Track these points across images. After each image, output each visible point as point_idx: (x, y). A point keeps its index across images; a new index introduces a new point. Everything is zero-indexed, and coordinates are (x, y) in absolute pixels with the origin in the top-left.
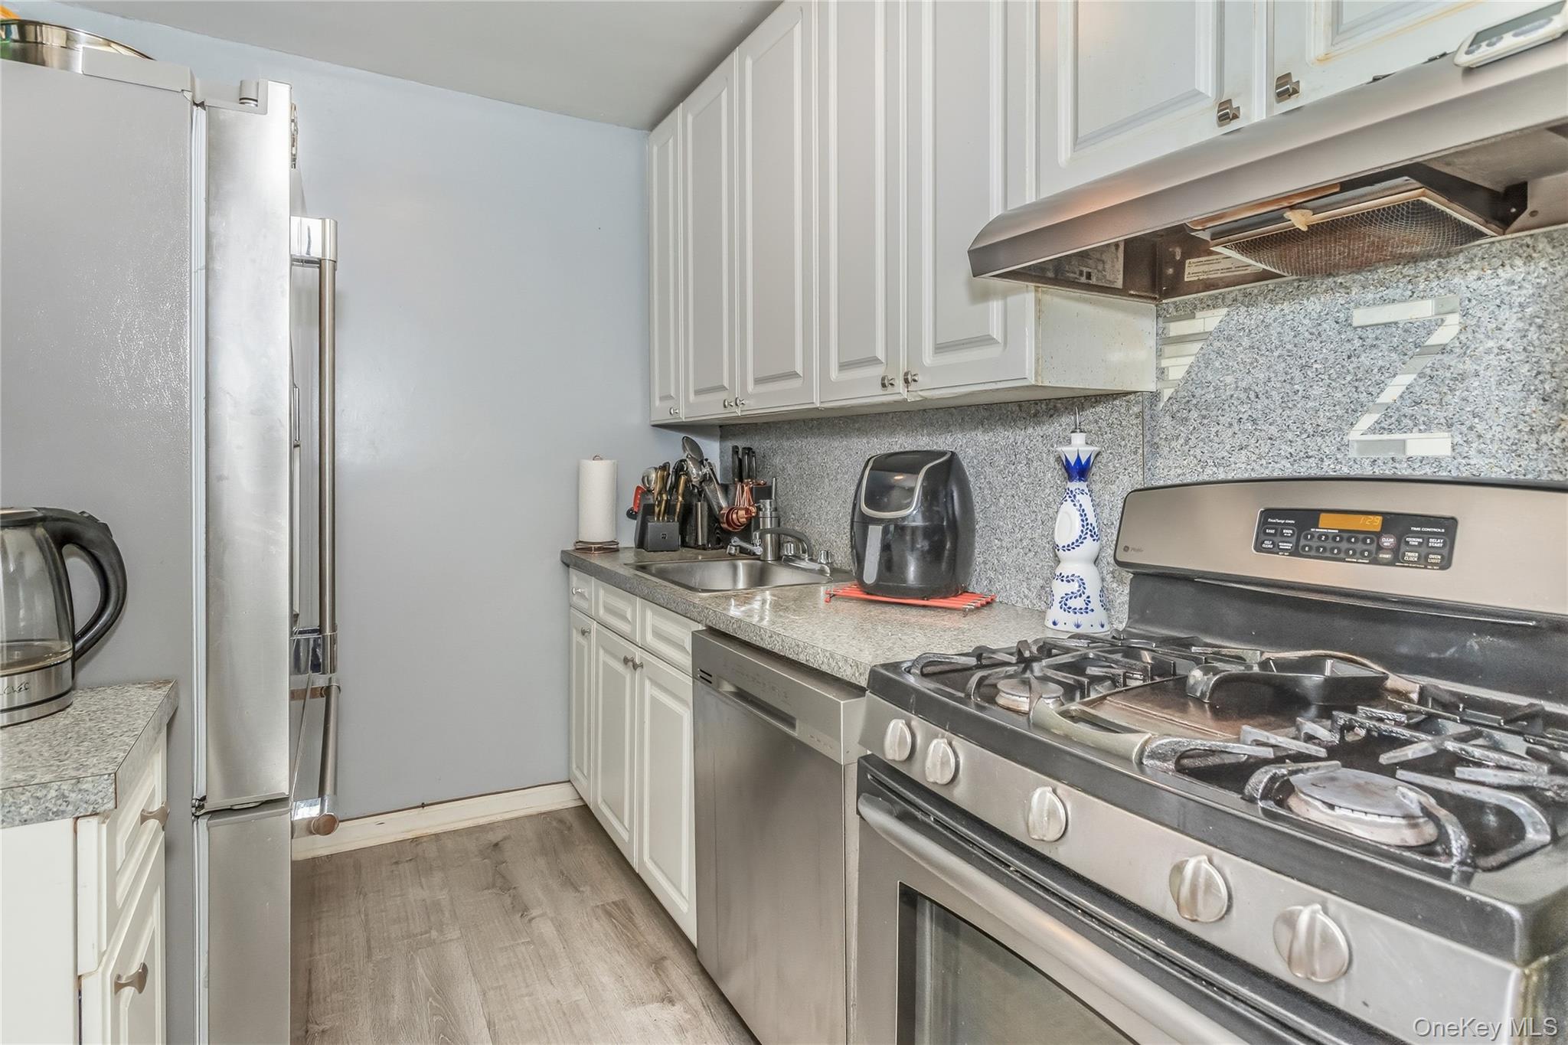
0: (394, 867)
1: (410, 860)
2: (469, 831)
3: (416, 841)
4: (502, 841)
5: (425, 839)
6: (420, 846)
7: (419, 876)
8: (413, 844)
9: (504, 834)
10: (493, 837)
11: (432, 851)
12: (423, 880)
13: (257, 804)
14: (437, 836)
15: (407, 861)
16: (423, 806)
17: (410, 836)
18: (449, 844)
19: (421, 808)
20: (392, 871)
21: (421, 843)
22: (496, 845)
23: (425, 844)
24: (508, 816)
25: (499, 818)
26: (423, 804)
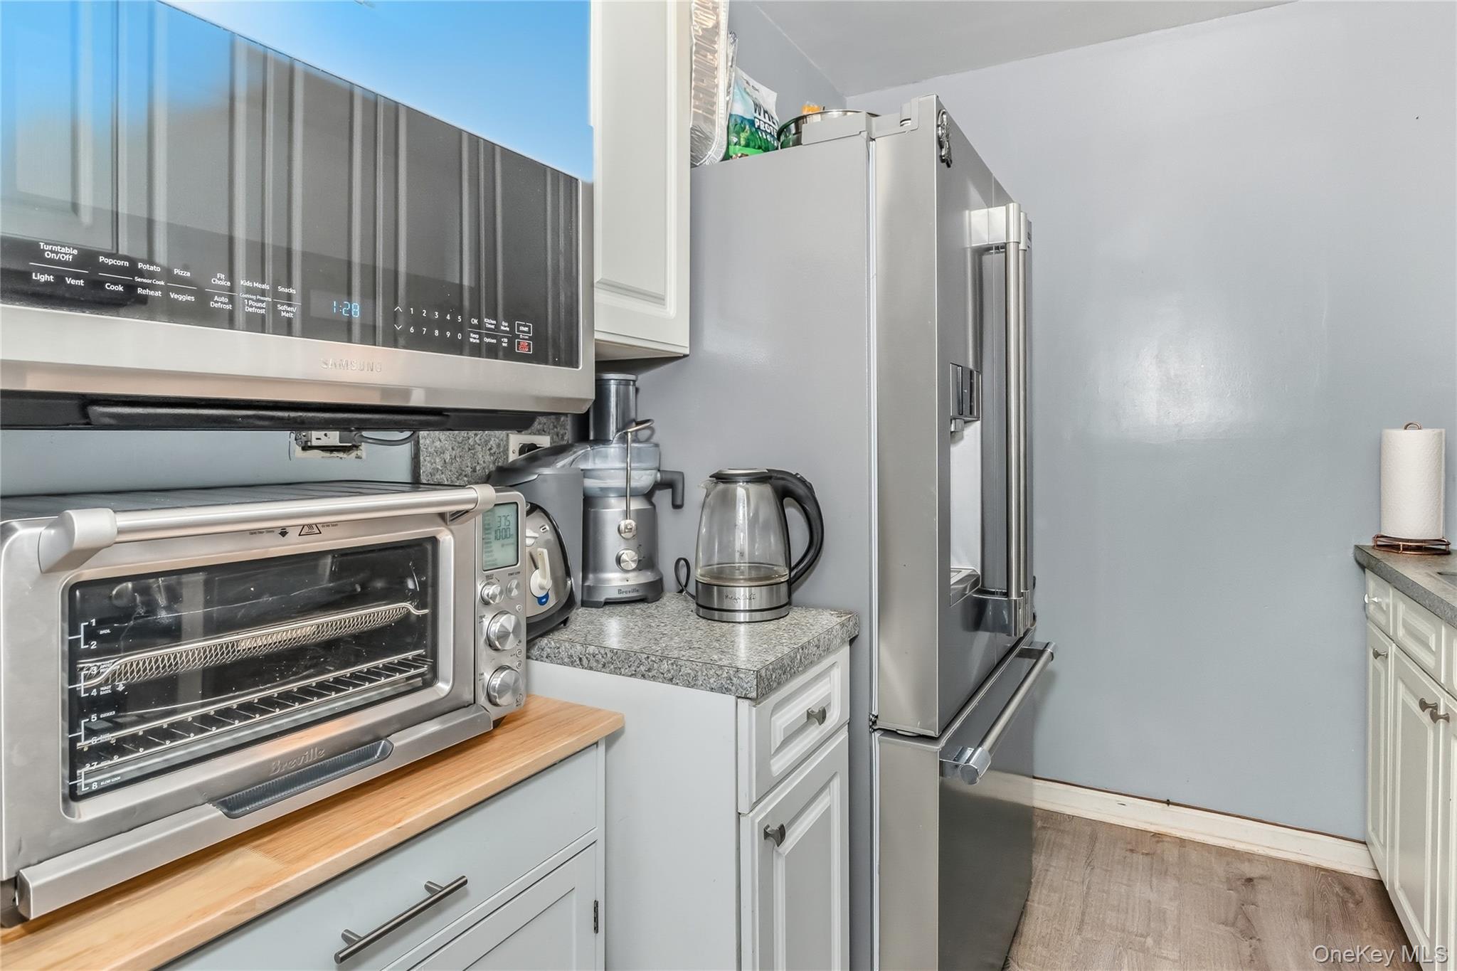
0: (1128, 854)
1: (1147, 854)
2: (1222, 852)
3: (1158, 836)
4: (1257, 878)
5: (1168, 839)
6: (1161, 843)
7: (1152, 875)
8: (1155, 839)
9: (1262, 873)
10: (1248, 870)
11: (1172, 854)
12: (1154, 879)
13: (915, 735)
14: (1182, 842)
15: (1143, 854)
16: (1168, 803)
17: (1153, 829)
18: (1194, 856)
19: (1166, 805)
20: (1125, 858)
21: (1163, 841)
22: (1250, 880)
23: (1166, 844)
24: (1273, 854)
25: (1261, 851)
26: (1168, 800)
